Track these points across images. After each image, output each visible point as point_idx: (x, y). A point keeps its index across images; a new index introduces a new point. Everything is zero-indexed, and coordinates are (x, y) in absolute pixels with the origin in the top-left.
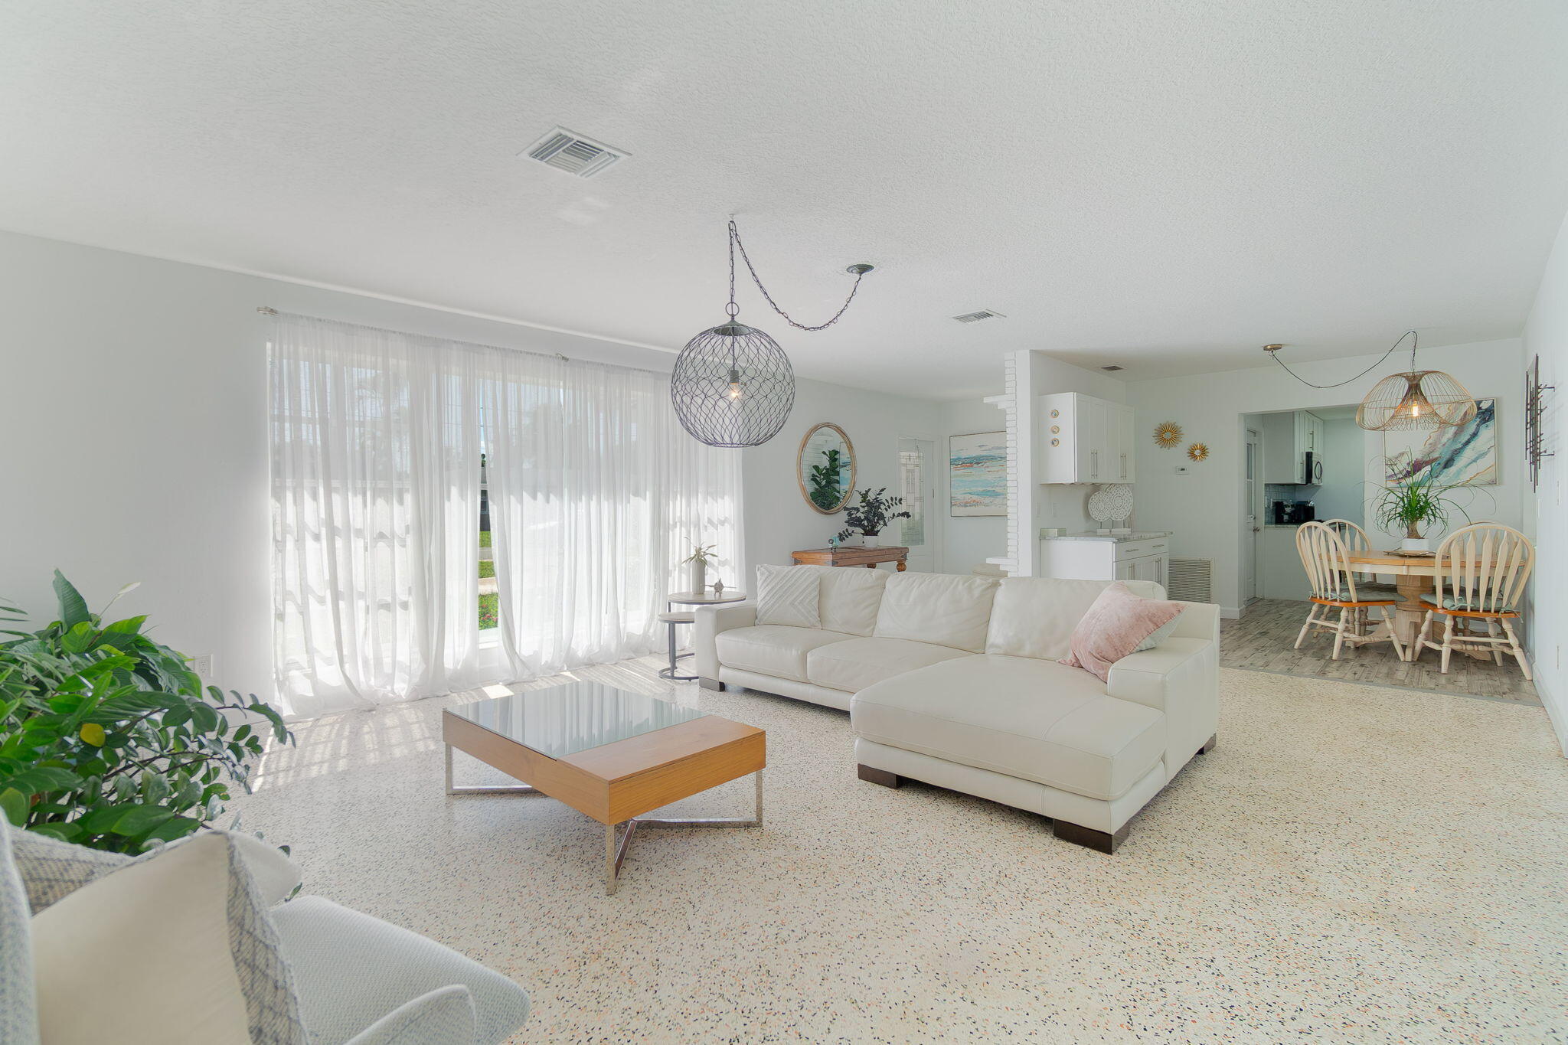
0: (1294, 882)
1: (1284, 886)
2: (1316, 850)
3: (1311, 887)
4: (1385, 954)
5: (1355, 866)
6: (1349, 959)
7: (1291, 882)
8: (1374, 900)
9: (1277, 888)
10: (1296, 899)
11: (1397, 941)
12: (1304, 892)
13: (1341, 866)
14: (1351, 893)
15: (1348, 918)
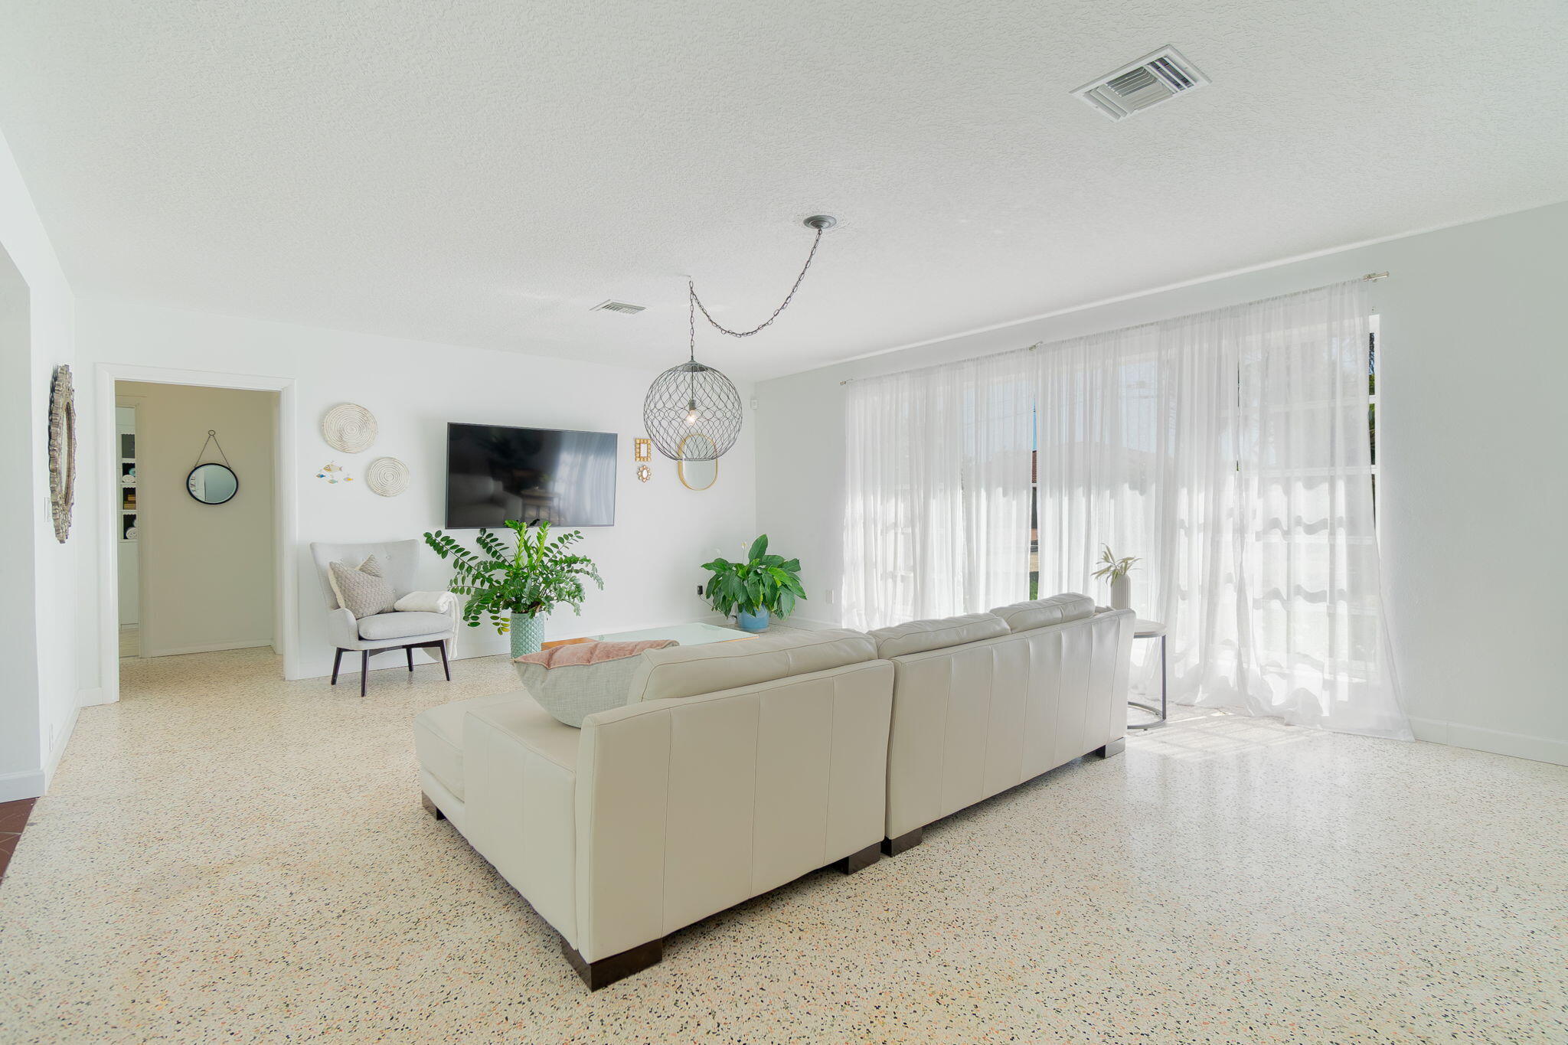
0: (290, 860)
1: (293, 853)
2: (294, 897)
3: (273, 863)
4: (200, 850)
5: (249, 903)
6: (222, 835)
7: (291, 858)
8: (221, 881)
9: (297, 849)
10: (278, 850)
11: (195, 862)
12: (276, 858)
13: (262, 895)
14: (241, 876)
15: (234, 858)
